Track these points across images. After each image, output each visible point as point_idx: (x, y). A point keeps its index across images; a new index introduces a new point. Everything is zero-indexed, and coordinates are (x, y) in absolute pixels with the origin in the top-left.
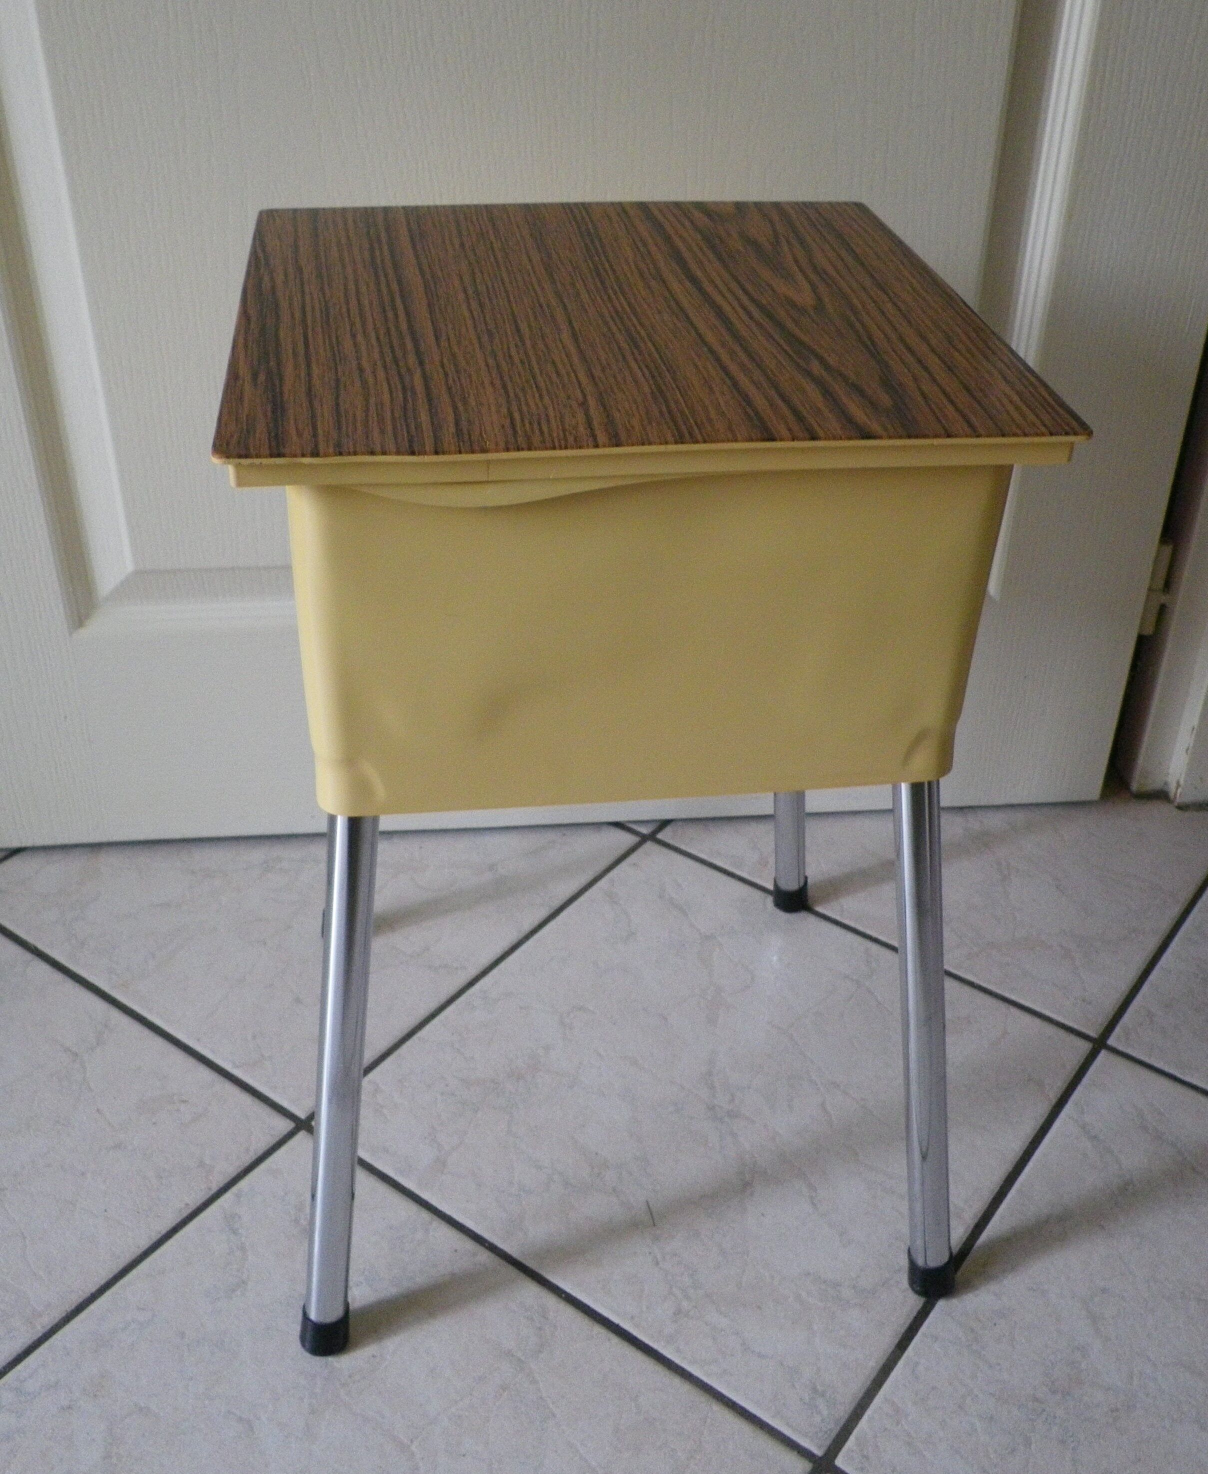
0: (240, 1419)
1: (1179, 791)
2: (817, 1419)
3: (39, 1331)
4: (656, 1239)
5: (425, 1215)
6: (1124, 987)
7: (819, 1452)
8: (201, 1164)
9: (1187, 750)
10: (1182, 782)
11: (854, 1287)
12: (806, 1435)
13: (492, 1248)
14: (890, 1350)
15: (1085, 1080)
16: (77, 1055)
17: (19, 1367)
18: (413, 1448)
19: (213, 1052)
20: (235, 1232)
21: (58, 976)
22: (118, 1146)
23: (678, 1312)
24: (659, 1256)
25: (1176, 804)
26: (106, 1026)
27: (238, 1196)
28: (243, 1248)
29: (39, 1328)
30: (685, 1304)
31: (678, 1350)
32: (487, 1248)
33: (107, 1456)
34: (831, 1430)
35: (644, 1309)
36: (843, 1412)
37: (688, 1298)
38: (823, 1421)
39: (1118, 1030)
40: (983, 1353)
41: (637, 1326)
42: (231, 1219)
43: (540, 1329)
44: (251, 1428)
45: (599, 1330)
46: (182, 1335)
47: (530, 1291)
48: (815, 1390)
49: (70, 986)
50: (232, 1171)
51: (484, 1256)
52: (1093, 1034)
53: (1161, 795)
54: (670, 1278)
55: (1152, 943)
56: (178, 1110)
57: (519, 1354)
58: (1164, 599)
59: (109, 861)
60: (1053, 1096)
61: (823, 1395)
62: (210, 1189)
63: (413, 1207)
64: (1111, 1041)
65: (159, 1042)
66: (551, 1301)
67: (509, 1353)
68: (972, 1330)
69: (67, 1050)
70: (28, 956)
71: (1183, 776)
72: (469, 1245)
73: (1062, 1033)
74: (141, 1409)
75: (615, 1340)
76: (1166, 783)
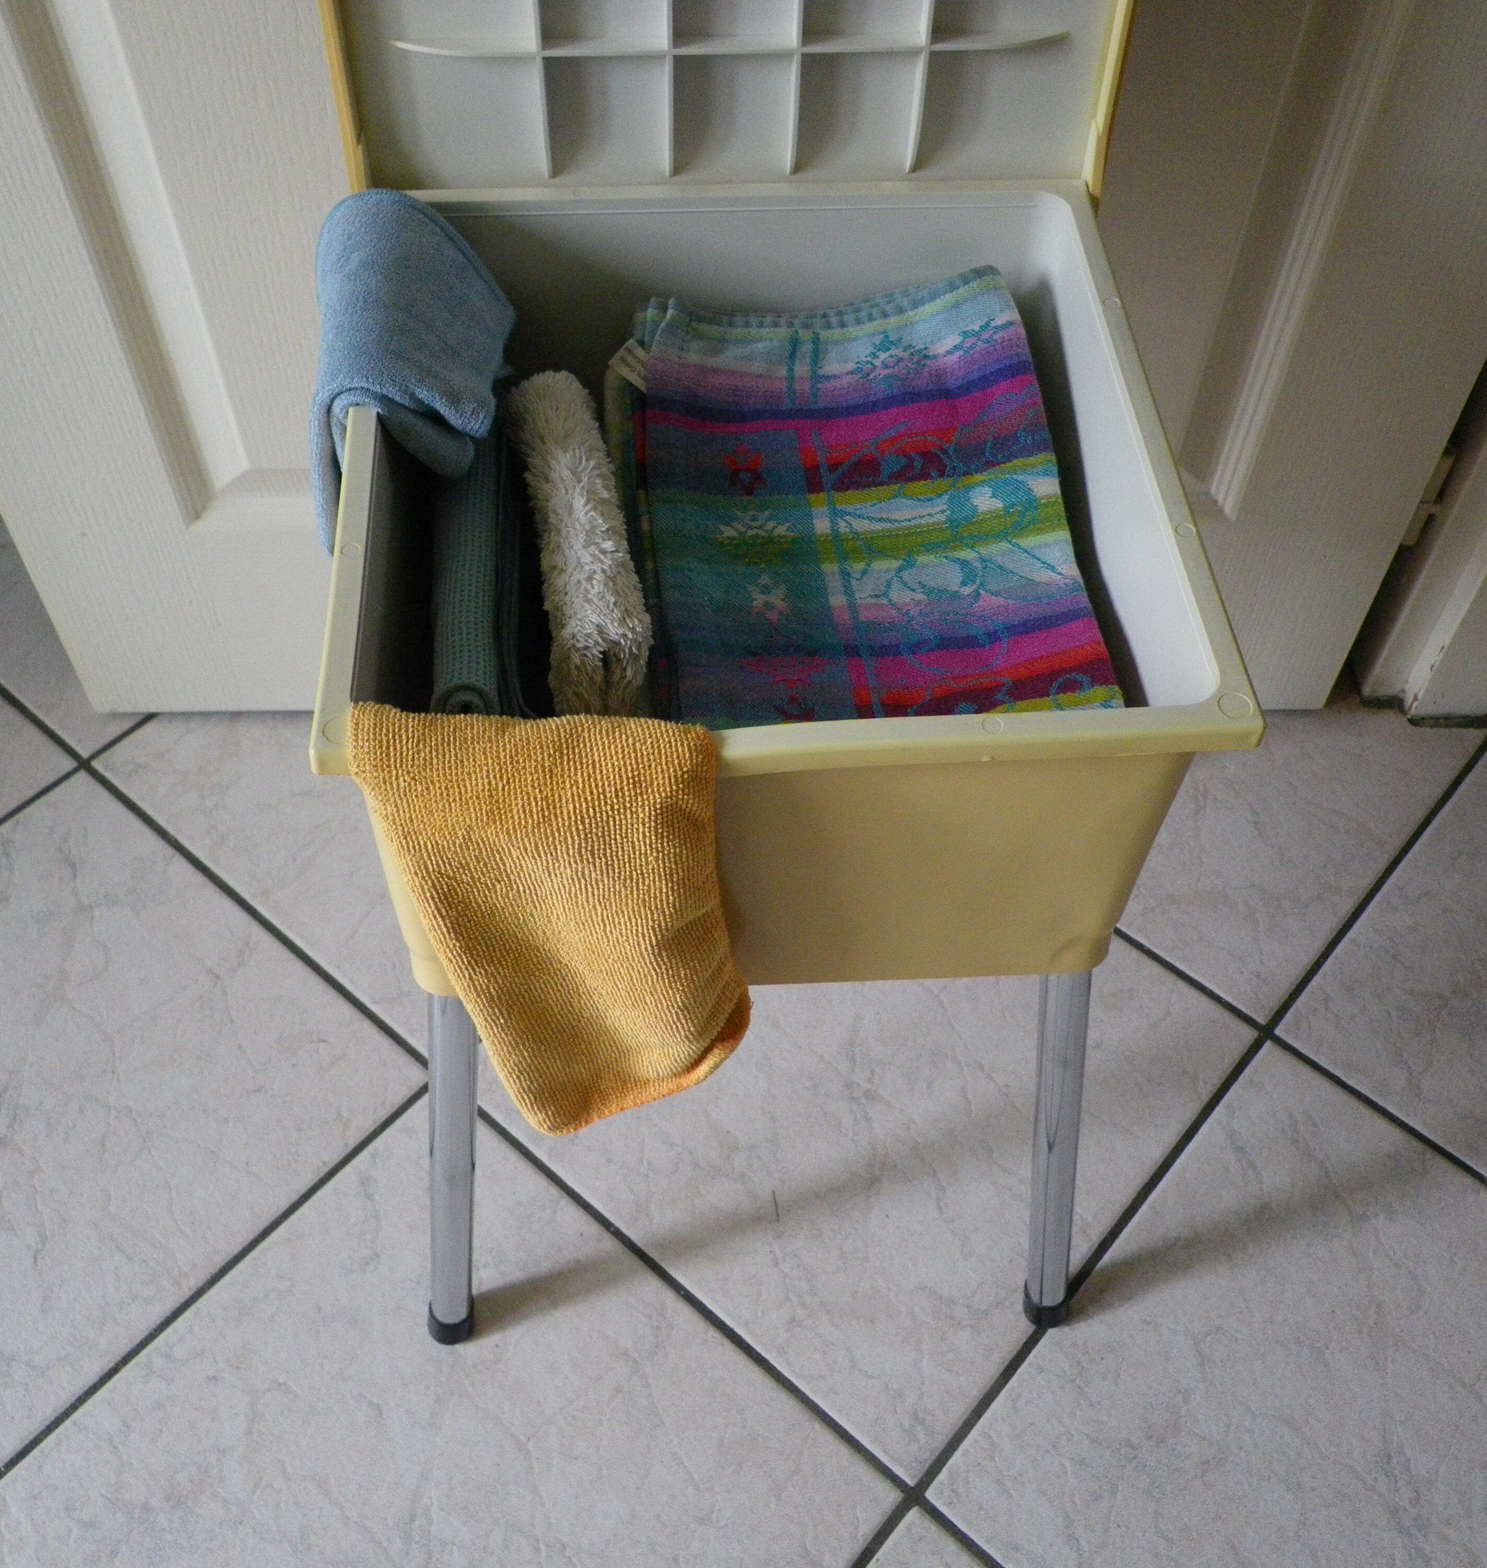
0: (371, 1404)
1: (1416, 704)
2: (914, 1447)
3: (187, 1293)
4: (779, 1236)
5: (554, 1191)
6: (1305, 960)
7: (911, 1482)
8: (339, 1116)
9: (1433, 666)
10: (1419, 697)
11: (968, 1306)
12: (900, 1463)
13: (617, 1234)
14: (996, 1378)
15: (1242, 1078)
16: (218, 977)
17: (168, 1331)
18: (530, 1447)
19: (352, 981)
20: (370, 1197)
21: (200, 878)
22: (258, 1090)
23: (793, 1321)
24: (780, 1256)
25: (1409, 717)
26: (247, 944)
27: (373, 1156)
28: (377, 1217)
29: (186, 1291)
30: (800, 1312)
31: (788, 1363)
32: (612, 1233)
33: (249, 1433)
34: (926, 1460)
35: (760, 1315)
36: (941, 1440)
37: (803, 1305)
38: (920, 1448)
39: (1288, 1017)
40: (1086, 1389)
41: (751, 1333)
42: (365, 1181)
43: (658, 1328)
44: (381, 1414)
45: (713, 1334)
46: (319, 1309)
47: (651, 1285)
48: (915, 1416)
49: (211, 891)
50: (369, 1125)
51: (609, 1243)
52: (1261, 1020)
53: (1395, 703)
54: (788, 1281)
55: (1347, 906)
56: (317, 1052)
57: (636, 1355)
58: (1435, 509)
59: (248, 732)
60: (1206, 1095)
61: (923, 1422)
62: (346, 1145)
63: (543, 1182)
64: (1279, 1031)
65: (299, 966)
66: (670, 1297)
67: (626, 1354)
68: (1079, 1363)
69: (209, 971)
70: (169, 851)
71: (1423, 691)
72: (594, 1228)
73: (1228, 1017)
74: (280, 1385)
75: (728, 1345)
76: (1403, 691)
